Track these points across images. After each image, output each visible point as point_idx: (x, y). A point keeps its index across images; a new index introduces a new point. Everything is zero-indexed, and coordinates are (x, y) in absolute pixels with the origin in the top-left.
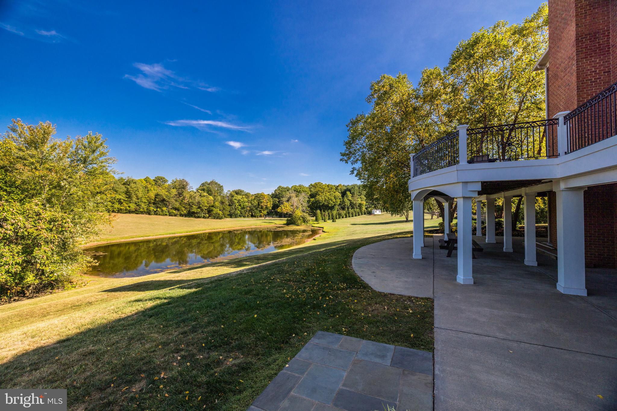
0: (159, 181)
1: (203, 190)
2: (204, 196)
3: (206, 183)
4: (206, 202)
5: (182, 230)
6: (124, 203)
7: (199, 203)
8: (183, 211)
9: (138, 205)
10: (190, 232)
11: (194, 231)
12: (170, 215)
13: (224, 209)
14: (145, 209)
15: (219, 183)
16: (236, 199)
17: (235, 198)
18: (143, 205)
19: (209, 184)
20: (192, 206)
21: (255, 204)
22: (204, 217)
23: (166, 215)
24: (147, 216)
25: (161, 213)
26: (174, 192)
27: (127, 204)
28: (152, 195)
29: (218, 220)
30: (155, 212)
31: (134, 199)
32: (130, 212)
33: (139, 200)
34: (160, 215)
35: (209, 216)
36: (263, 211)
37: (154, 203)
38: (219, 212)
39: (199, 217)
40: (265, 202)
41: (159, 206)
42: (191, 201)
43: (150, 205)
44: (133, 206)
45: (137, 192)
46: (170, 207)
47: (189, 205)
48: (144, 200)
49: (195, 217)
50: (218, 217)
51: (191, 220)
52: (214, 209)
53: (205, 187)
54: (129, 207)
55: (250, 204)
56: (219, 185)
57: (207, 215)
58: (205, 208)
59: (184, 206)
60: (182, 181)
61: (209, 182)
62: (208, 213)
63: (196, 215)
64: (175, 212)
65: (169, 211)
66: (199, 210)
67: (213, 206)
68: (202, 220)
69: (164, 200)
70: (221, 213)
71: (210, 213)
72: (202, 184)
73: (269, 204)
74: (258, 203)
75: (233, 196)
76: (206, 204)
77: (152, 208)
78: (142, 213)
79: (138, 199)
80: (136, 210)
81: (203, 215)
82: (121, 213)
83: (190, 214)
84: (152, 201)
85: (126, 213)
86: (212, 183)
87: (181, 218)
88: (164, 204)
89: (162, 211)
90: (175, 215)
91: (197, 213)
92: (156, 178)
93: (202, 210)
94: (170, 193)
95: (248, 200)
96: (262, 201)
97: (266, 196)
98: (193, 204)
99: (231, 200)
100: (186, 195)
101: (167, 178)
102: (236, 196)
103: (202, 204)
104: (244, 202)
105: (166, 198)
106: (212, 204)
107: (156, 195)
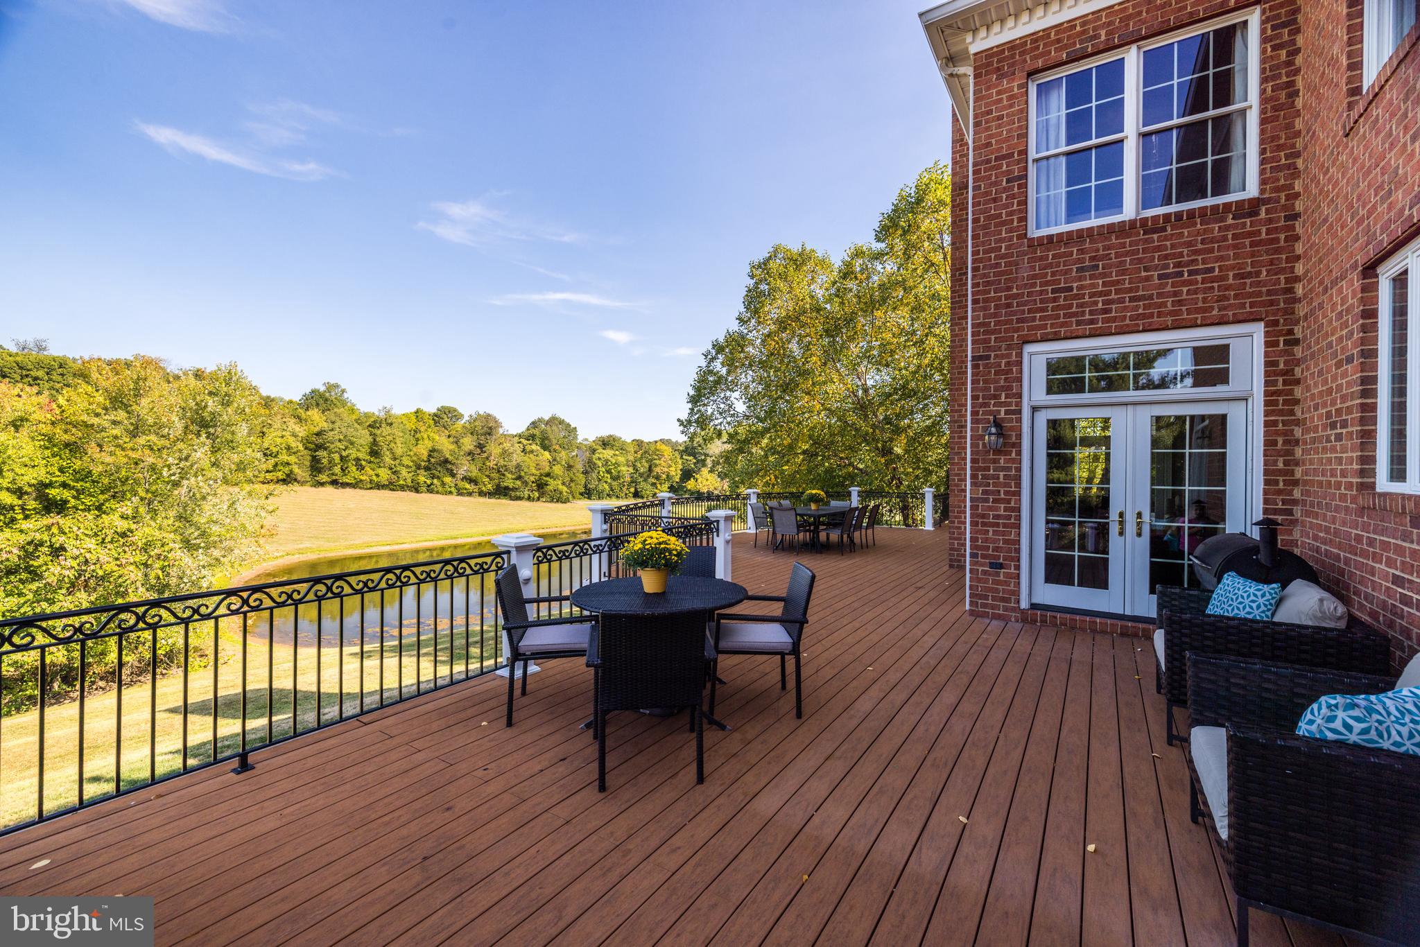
0: (444, 417)
1: (532, 437)
2: (532, 452)
3: (540, 420)
4: (533, 465)
6: (367, 468)
7: (518, 467)
8: (485, 485)
9: (395, 473)
10: (489, 534)
11: (499, 533)
12: (460, 494)
13: (572, 480)
14: (409, 481)
15: (567, 420)
16: (599, 459)
17: (597, 455)
18: (404, 472)
19: (547, 423)
20: (504, 475)
21: (642, 470)
22: (529, 498)
23: (451, 493)
24: (413, 495)
25: (440, 489)
26: (468, 443)
27: (373, 469)
28: (423, 450)
29: (560, 505)
30: (429, 486)
31: (388, 459)
32: (379, 486)
33: (397, 462)
34: (437, 492)
35: (542, 495)
36: (661, 484)
37: (427, 469)
38: (561, 487)
39: (519, 498)
40: (663, 464)
41: (437, 473)
42: (502, 462)
43: (418, 472)
44: (384, 475)
45: (392, 445)
46: (460, 476)
47: (499, 471)
48: (406, 461)
49: (512, 499)
50: (558, 498)
51: (500, 504)
52: (551, 481)
53: (537, 432)
54: (377, 475)
55: (631, 470)
56: (568, 425)
57: (537, 494)
58: (532, 479)
59: (487, 473)
60: (488, 417)
61: (547, 418)
62: (538, 490)
63: (513, 494)
64: (471, 487)
65: (456, 485)
66: (518, 483)
67: (548, 475)
68: (524, 504)
69: (446, 461)
70: (565, 489)
71: (541, 489)
72: (532, 423)
73: (673, 469)
74: (650, 467)
75: (594, 451)
76: (534, 471)
77: (422, 479)
78: (402, 488)
79: (395, 459)
80: (390, 483)
81: (526, 493)
82: (361, 488)
83: (501, 492)
84: (423, 464)
85: (371, 488)
86: (554, 421)
87: (482, 500)
88: (447, 469)
89: (443, 484)
90: (470, 494)
91: (514, 489)
92: (438, 410)
93: (526, 483)
94: (460, 447)
95: (627, 461)
96: (657, 462)
97: (667, 451)
98: (506, 470)
99: (590, 461)
100: (494, 449)
101: (461, 410)
102: (601, 450)
103: (526, 470)
104: (617, 464)
105: (450, 458)
106: (547, 469)
107: (431, 451)
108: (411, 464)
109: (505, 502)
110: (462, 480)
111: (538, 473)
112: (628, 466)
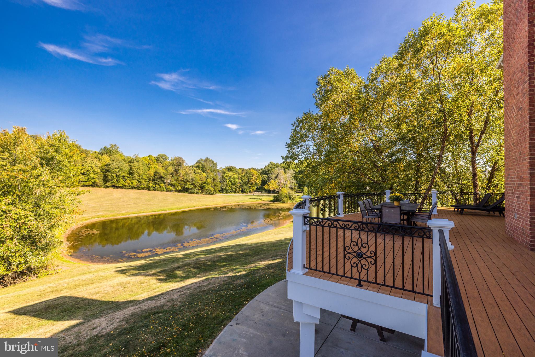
0: (160, 159)
1: (198, 167)
2: (198, 173)
3: (201, 160)
4: (199, 179)
5: (174, 207)
6: (128, 180)
7: (192, 179)
8: (178, 187)
9: (139, 182)
10: (180, 209)
11: (185, 208)
12: (167, 191)
13: (215, 185)
14: (146, 185)
15: (213, 160)
16: (227, 176)
17: (226, 174)
18: (143, 182)
19: (205, 161)
20: (186, 183)
21: (245, 181)
22: (197, 193)
23: (163, 190)
24: (147, 191)
26: (171, 169)
27: (130, 181)
28: (152, 172)
29: (210, 196)
30: (154, 188)
31: (136, 176)
32: (133, 188)
33: (141, 177)
34: (158, 190)
35: (202, 191)
36: (253, 187)
37: (153, 180)
38: (210, 188)
39: (193, 193)
40: (254, 178)
41: (158, 182)
42: (185, 178)
43: (150, 181)
44: (135, 183)
45: (139, 170)
46: (167, 184)
47: (184, 181)
48: (144, 177)
49: (190, 193)
50: (209, 193)
51: (185, 195)
52: (206, 185)
53: (200, 165)
54: (132, 183)
55: (240, 181)
56: (213, 162)
57: (200, 191)
58: (198, 184)
59: (179, 182)
60: (179, 159)
61: (204, 159)
62: (201, 189)
63: (190, 191)
64: (172, 188)
65: (166, 187)
66: (192, 186)
67: (205, 183)
68: (195, 195)
69: (162, 177)
70: (212, 189)
71: (202, 189)
72: (198, 161)
73: (258, 180)
74: (248, 179)
75: (224, 173)
76: (199, 181)
77: (151, 185)
78: (143, 188)
79: (140, 176)
80: (137, 186)
81: (196, 190)
82: (125, 189)
83: (185, 190)
84: (152, 178)
85: (129, 189)
86: (207, 160)
87: (177, 193)
88: (162, 181)
89: (160, 187)
90: (172, 191)
91: (191, 189)
92: (158, 155)
93: (195, 186)
94: (167, 171)
95: (239, 177)
96: (251, 177)
97: (256, 173)
98: (187, 181)
99: (223, 177)
100: (182, 172)
101: (168, 156)
102: (227, 172)
103: (196, 181)
104: (234, 178)
105: (163, 176)
106: (205, 180)
107: (155, 173)
108: (146, 178)
109: (186, 194)
111: (201, 182)
112: (239, 179)
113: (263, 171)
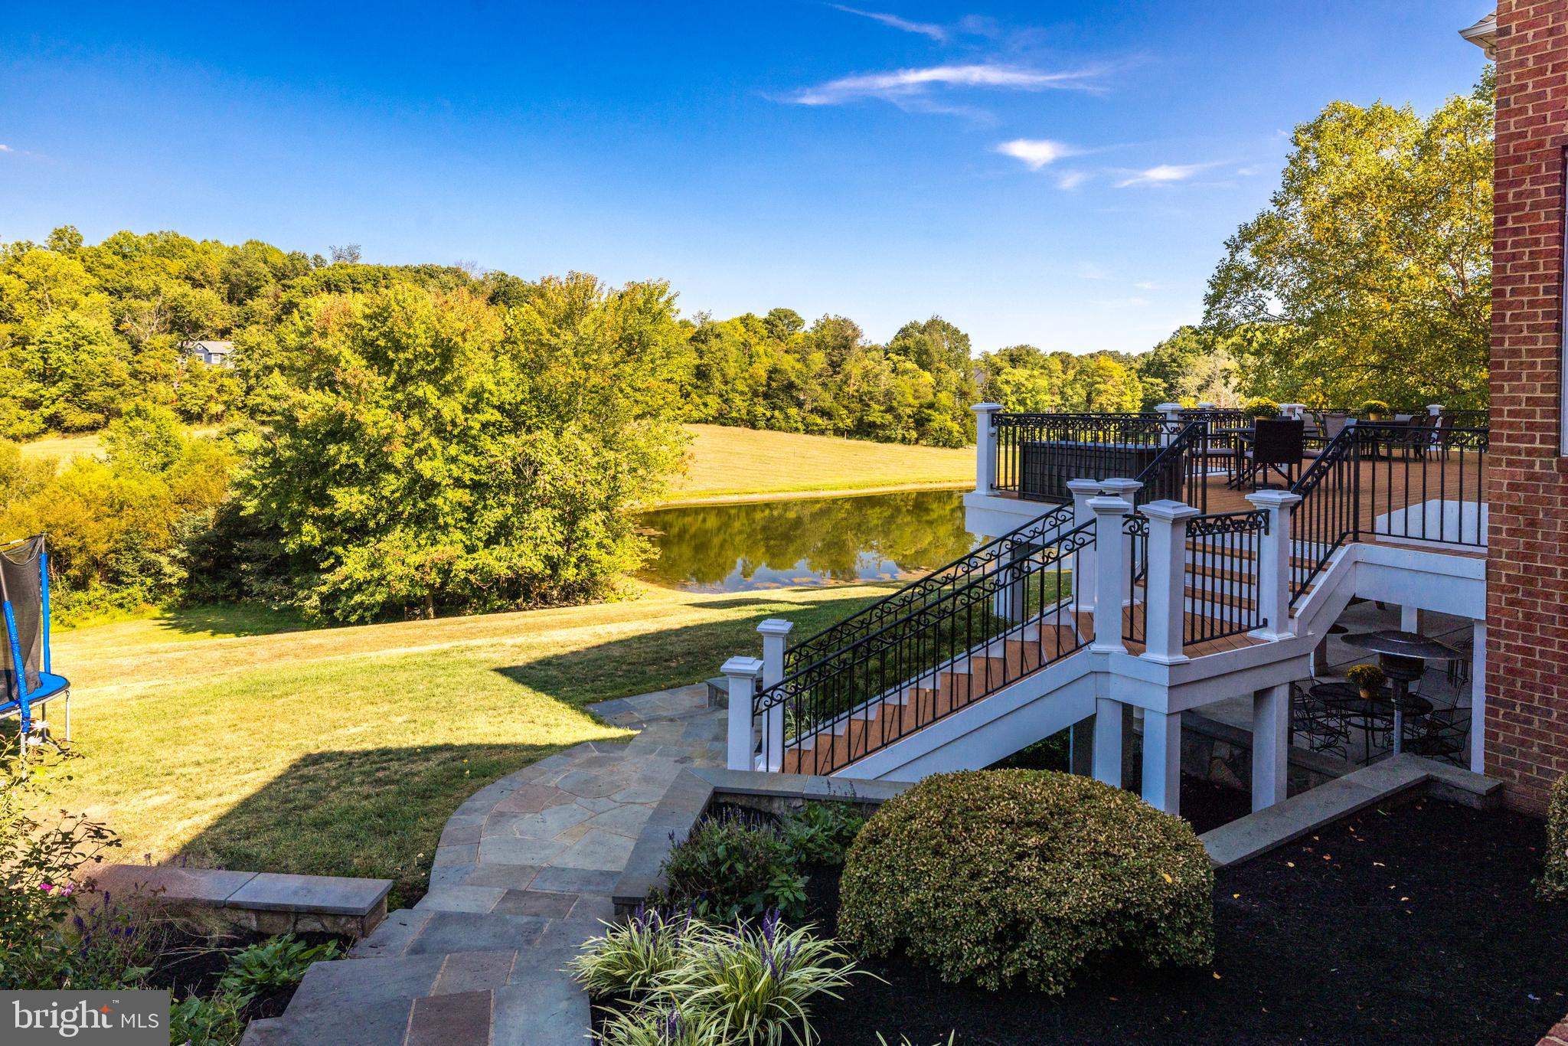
0: (780, 324)
1: (905, 351)
2: (905, 372)
3: (913, 325)
4: (908, 391)
5: (838, 481)
6: (694, 396)
7: (888, 394)
8: (842, 420)
9: (726, 401)
10: (858, 487)
11: (872, 486)
12: (807, 432)
13: (966, 415)
14: (744, 412)
15: (954, 325)
16: (1007, 382)
17: (1004, 377)
18: (738, 401)
19: (923, 331)
20: (868, 406)
21: (1076, 400)
22: (904, 440)
23: (797, 429)
24: (749, 431)
25: (783, 424)
26: (817, 360)
27: (700, 397)
28: (761, 371)
29: (948, 451)
30: (768, 420)
31: (718, 383)
32: (708, 420)
33: (729, 387)
34: (780, 429)
35: (922, 435)
37: (766, 396)
38: (949, 424)
39: (888, 439)
40: (1112, 390)
41: (779, 403)
42: (865, 388)
43: (756, 400)
44: (714, 404)
45: (723, 364)
46: (808, 407)
47: (861, 400)
48: (740, 386)
49: (879, 440)
50: (946, 441)
51: (865, 447)
52: (935, 415)
53: (910, 342)
54: (706, 405)
55: (1058, 400)
56: (956, 331)
57: (914, 434)
58: (909, 411)
59: (845, 402)
60: (843, 324)
61: (923, 322)
62: (916, 429)
63: (881, 433)
64: (823, 423)
65: (804, 419)
66: (889, 417)
67: (931, 406)
68: (897, 448)
69: (791, 386)
70: (955, 427)
71: (921, 427)
72: (902, 330)
73: (1128, 398)
74: (1089, 394)
75: (998, 372)
76: (911, 400)
77: (760, 410)
78: (736, 422)
79: (726, 383)
80: (720, 414)
81: (900, 433)
83: (864, 430)
84: (761, 389)
85: (699, 422)
86: (934, 325)
87: (839, 440)
88: (792, 397)
89: (787, 417)
90: (822, 432)
91: (883, 426)
92: (771, 314)
93: (898, 418)
94: (807, 366)
95: (1052, 385)
96: (1101, 387)
97: (1118, 371)
98: (871, 399)
99: (992, 386)
100: (853, 368)
101: (801, 314)
102: (1008, 369)
103: (899, 398)
104: (1035, 391)
105: (797, 382)
106: (930, 397)
107: (771, 372)
108: (747, 389)
109: (868, 443)
110: (812, 411)
111: (916, 403)
112: (1053, 394)
113: (1149, 365)
